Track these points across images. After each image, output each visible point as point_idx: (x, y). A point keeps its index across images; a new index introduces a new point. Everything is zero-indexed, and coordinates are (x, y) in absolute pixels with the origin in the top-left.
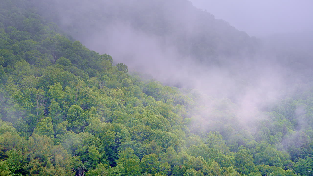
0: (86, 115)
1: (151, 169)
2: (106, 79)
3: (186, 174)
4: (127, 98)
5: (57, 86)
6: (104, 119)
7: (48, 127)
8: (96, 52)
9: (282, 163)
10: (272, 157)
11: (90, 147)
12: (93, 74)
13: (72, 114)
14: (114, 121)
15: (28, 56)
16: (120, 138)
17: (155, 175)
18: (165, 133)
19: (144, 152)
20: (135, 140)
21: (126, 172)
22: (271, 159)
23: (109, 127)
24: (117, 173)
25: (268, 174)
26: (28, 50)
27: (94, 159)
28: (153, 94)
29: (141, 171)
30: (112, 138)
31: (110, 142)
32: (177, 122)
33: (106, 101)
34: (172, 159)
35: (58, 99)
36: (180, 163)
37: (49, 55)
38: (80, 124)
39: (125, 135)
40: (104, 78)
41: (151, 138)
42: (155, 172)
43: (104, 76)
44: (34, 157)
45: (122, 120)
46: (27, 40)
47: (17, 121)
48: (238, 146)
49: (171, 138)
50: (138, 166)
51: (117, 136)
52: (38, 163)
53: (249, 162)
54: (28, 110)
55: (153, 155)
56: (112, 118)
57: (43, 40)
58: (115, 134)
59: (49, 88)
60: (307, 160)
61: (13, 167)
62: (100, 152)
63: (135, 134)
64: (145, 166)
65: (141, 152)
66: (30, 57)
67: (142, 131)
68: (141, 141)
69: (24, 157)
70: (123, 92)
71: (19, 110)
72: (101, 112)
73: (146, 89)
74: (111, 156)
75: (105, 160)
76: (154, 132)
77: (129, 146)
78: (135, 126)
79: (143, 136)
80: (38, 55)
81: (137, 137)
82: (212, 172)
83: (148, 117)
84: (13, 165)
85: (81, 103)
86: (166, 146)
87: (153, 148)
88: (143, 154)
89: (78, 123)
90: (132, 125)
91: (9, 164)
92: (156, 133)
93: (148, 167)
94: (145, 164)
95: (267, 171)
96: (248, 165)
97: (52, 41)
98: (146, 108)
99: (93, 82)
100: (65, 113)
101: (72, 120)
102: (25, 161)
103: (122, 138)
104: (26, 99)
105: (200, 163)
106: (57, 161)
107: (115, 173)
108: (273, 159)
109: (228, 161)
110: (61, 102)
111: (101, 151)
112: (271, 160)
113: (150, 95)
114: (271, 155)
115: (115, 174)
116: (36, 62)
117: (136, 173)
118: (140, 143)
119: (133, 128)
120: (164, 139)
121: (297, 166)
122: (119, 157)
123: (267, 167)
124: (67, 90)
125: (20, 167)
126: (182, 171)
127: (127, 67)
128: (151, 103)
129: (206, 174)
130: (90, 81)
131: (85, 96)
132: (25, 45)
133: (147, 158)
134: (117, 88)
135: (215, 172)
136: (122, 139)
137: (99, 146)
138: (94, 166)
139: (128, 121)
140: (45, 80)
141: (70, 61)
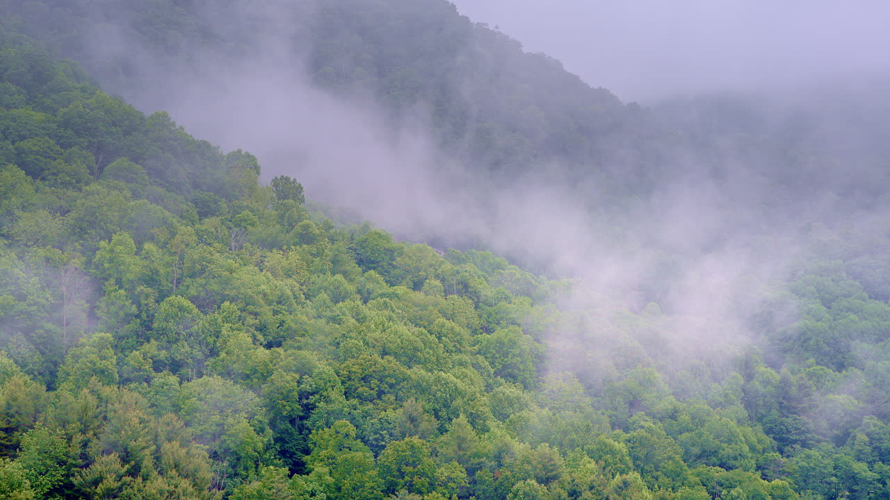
0: (207, 325)
1: (411, 482)
2: (248, 222)
3: (515, 495)
4: (314, 278)
5: (120, 243)
6: (260, 337)
7: (104, 361)
8: (213, 144)
9: (753, 462)
10: (726, 445)
11: (230, 420)
12: (209, 207)
13: (168, 322)
14: (289, 342)
15: (23, 155)
16: (313, 394)
17: (426, 497)
18: (439, 377)
19: (385, 432)
20: (354, 397)
21: (339, 489)
22: (724, 450)
23: (279, 360)
24: (313, 495)
25: (724, 492)
26: (23, 138)
27: (243, 455)
28: (378, 266)
29: (384, 486)
30: (290, 391)
31: (285, 403)
32: (458, 346)
33: (263, 287)
34: (468, 453)
35: (124, 279)
36: (493, 463)
37: (84, 152)
38: (192, 353)
39: (325, 384)
40: (241, 221)
41: (400, 392)
42: (424, 490)
43: (240, 213)
44: (101, 450)
45: (311, 341)
46: (15, 108)
47: (9, 343)
48: (629, 412)
49: (457, 392)
50: (374, 473)
51: (302, 386)
52: (117, 466)
53: (670, 458)
54: (40, 311)
55: (416, 440)
56: (282, 333)
57: (63, 110)
58: (298, 382)
59: (98, 249)
60: (822, 453)
61: (41, 478)
62: (258, 434)
63: (356, 380)
64: (395, 473)
65: (375, 433)
66: (29, 159)
67: (374, 371)
68: (371, 401)
69: (70, 449)
70: (303, 259)
71: (15, 312)
72: (252, 316)
73: (358, 252)
74: (288, 445)
75: (272, 457)
76: (409, 375)
77: (339, 415)
78: (353, 357)
79: (378, 387)
80: (51, 153)
81: (360, 390)
82: (591, 488)
83: (384, 331)
84: (41, 474)
85: (193, 292)
86: (443, 413)
87: (412, 420)
88: (383, 438)
89: (187, 349)
90: (344, 356)
91: (28, 471)
92: (413, 376)
93: (402, 475)
94: (394, 467)
95: (721, 485)
96: (670, 468)
97: (88, 110)
98: (370, 305)
99: (213, 230)
100: (145, 321)
101: (168, 342)
102: (74, 462)
103: (318, 392)
104: (33, 279)
105: (553, 463)
106: (167, 459)
107: (308, 492)
108: (731, 451)
109: (623, 456)
110: (134, 288)
111: (260, 431)
112: (723, 452)
113: (370, 269)
114: (722, 438)
115: (307, 496)
116: (47, 172)
117: (370, 493)
118: (371, 406)
119: (348, 362)
120: (439, 394)
121: (794, 469)
122: (311, 446)
123: (718, 473)
124: (147, 254)
125: (59, 478)
126: (502, 485)
127: (302, 188)
128: (380, 292)
129: (574, 494)
130: (204, 227)
131: (203, 271)
132: (14, 124)
133: (400, 449)
134: (284, 248)
135: (600, 489)
136: (317, 396)
137: (256, 417)
138: (243, 473)
139: (330, 344)
140: (85, 225)
141: (144, 171)
